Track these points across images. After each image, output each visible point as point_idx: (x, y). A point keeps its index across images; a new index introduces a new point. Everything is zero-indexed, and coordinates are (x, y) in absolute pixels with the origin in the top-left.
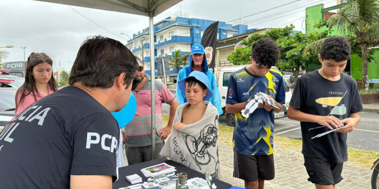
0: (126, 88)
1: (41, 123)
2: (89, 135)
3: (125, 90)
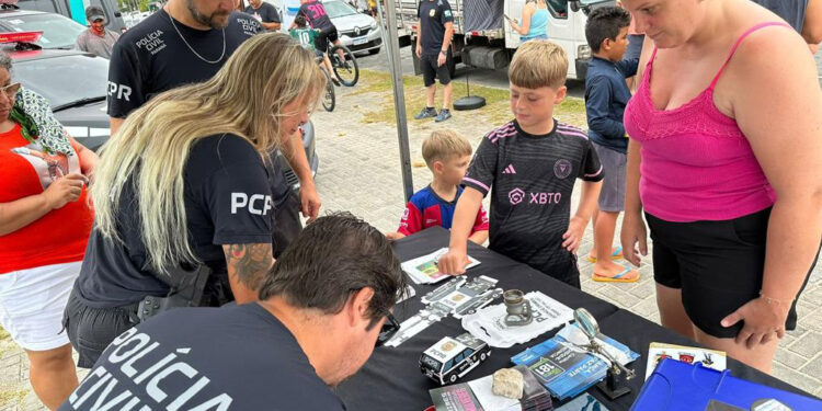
0: (368, 329)
3: (364, 332)
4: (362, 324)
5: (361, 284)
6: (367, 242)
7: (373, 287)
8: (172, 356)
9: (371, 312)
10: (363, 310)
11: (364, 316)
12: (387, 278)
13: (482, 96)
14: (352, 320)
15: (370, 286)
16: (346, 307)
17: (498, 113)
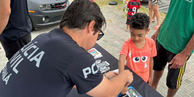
0: (94, 34)
1: (38, 65)
2: (84, 70)
3: (93, 35)
4: (92, 33)
5: (91, 19)
6: (91, 5)
7: (95, 20)
8: (33, 44)
9: (95, 29)
10: (92, 28)
11: (92, 30)
12: (99, 17)
13: (117, 2)
14: (88, 32)
15: (94, 20)
16: (86, 27)
17: (120, 7)
